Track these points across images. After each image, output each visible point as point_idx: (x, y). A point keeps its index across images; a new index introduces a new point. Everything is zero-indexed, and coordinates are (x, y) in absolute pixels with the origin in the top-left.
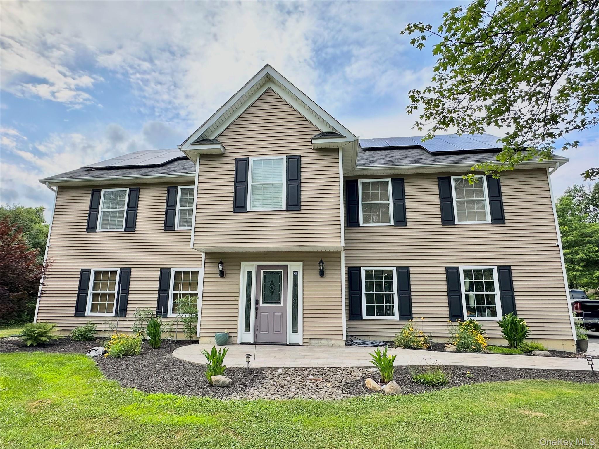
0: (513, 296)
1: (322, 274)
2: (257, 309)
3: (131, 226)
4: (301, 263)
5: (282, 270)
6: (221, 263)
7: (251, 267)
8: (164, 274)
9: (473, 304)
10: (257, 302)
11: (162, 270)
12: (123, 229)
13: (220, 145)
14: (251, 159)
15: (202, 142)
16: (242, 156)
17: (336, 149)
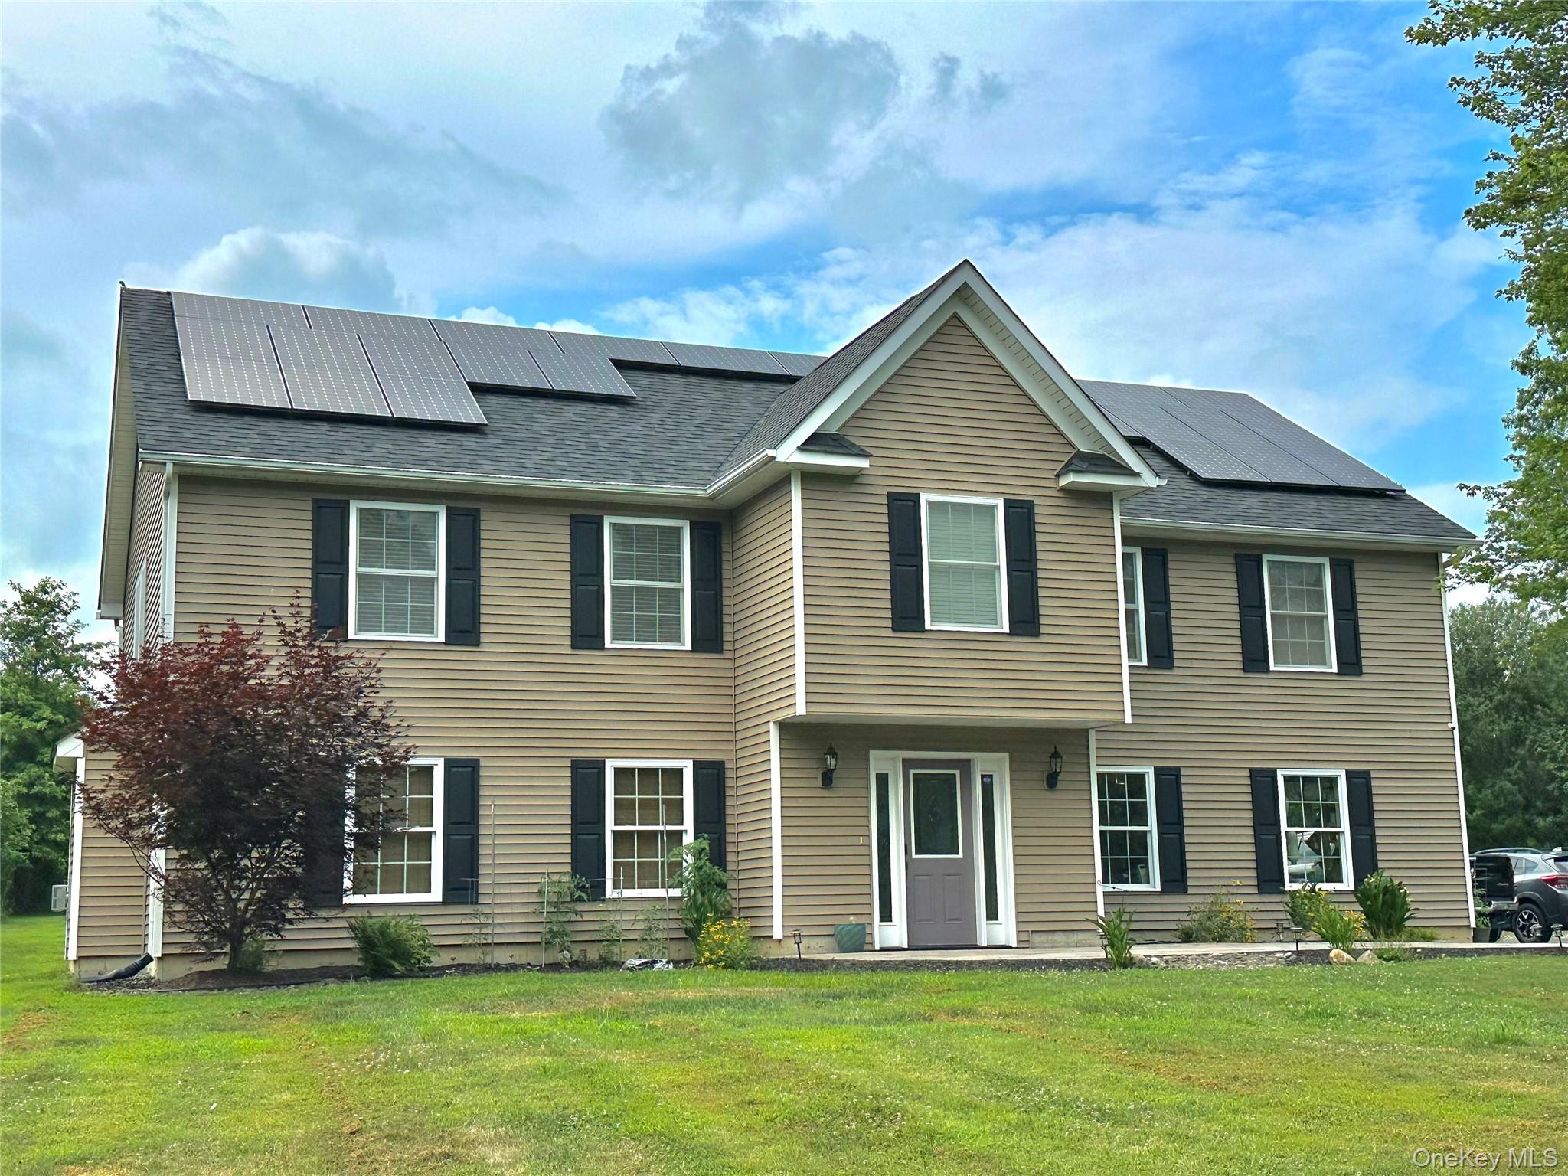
0: (1373, 838)
1: (1052, 781)
2: (906, 866)
3: (463, 628)
4: (1006, 755)
5: (957, 773)
6: (832, 752)
7: (889, 762)
10: (905, 850)
11: (577, 765)
12: (439, 636)
13: (862, 454)
14: (924, 498)
15: (815, 443)
16: (904, 487)
17: (1102, 499)
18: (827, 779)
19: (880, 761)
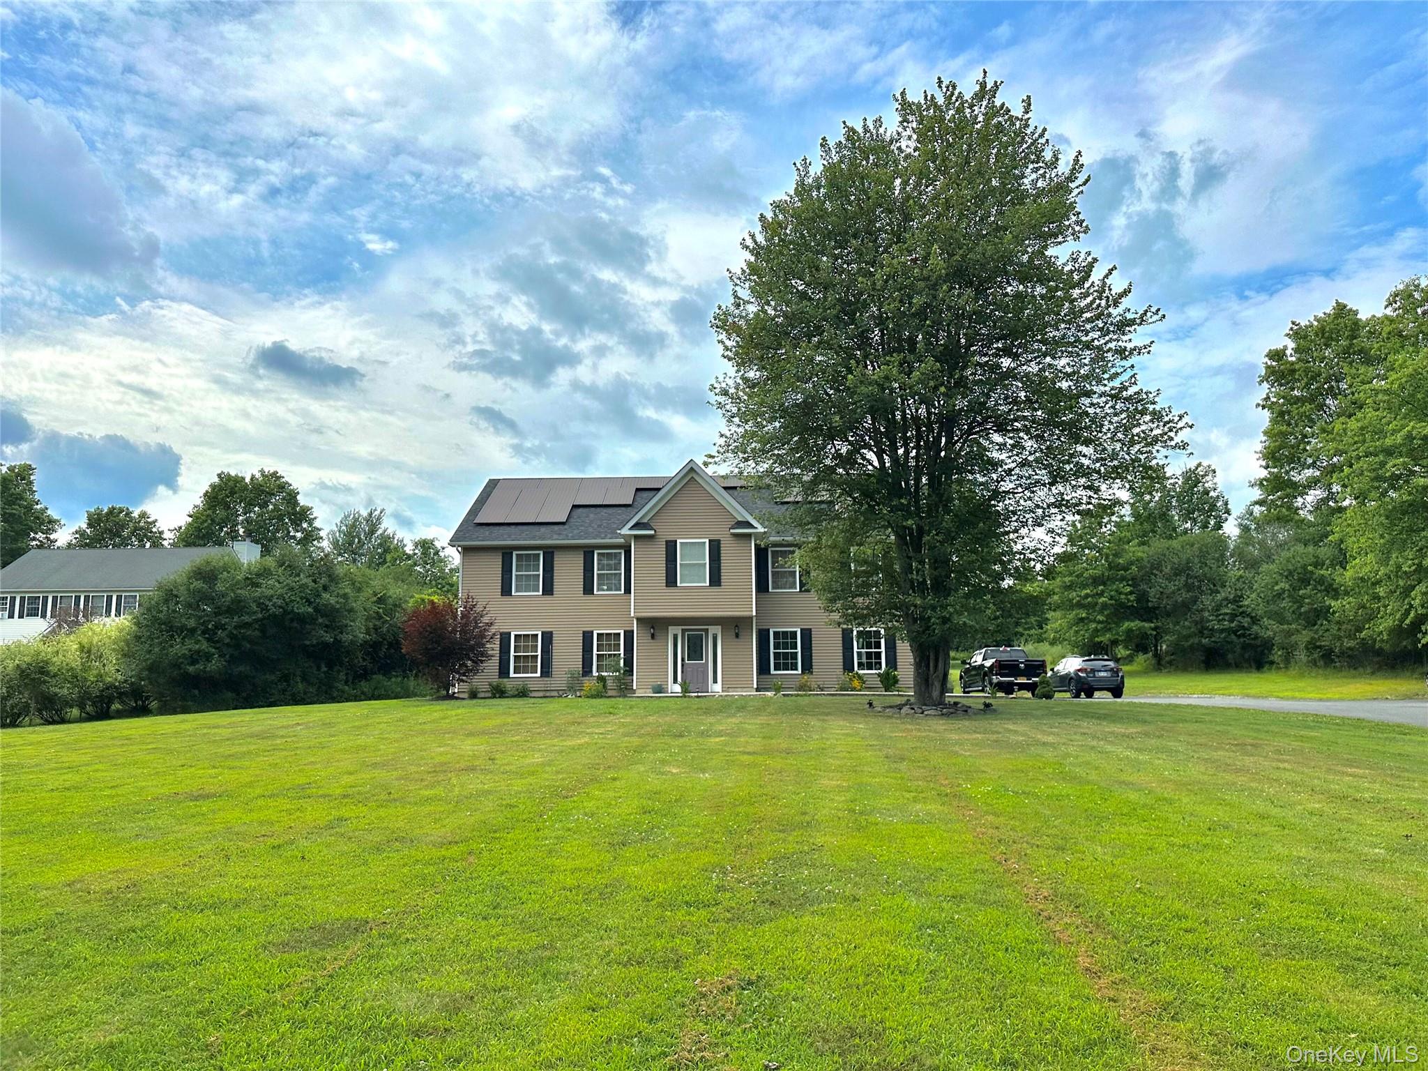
0: (895, 653)
1: (737, 636)
2: (683, 665)
3: (548, 590)
4: (720, 627)
5: (704, 633)
6: (653, 627)
7: (677, 630)
8: (587, 636)
9: (864, 660)
10: (683, 660)
11: (584, 633)
12: (541, 593)
13: (652, 529)
14: (678, 541)
15: (637, 526)
16: (671, 538)
17: (749, 536)
18: (653, 636)
19: (673, 630)
